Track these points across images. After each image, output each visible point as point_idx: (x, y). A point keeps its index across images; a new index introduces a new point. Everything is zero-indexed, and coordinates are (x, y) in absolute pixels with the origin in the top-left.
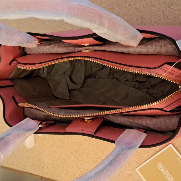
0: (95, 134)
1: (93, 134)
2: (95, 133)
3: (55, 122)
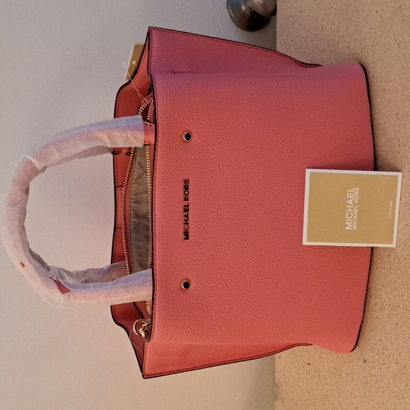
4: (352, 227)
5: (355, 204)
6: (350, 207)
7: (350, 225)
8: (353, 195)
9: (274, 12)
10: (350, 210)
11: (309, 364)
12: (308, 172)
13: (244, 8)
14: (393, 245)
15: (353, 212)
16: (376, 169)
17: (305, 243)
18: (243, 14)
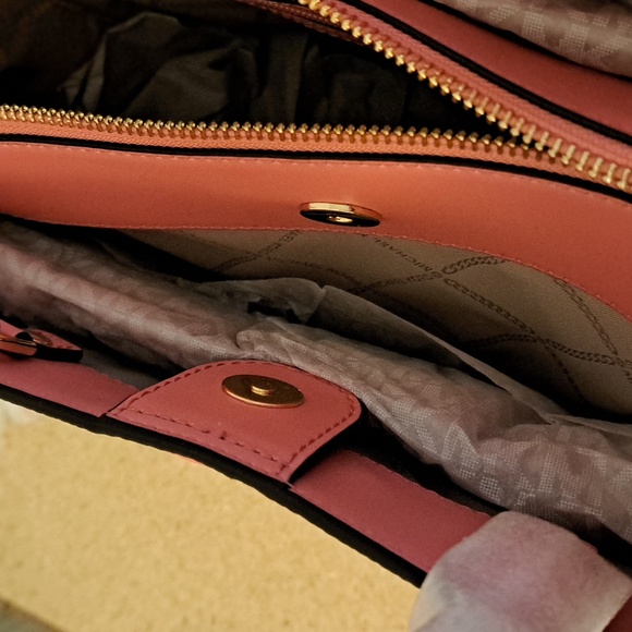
0: (295, 477)
1: (284, 477)
2: (297, 476)
3: (75, 348)
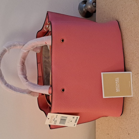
4: (118, 91)
5: (118, 83)
6: (117, 84)
7: (118, 90)
8: (117, 80)
9: (95, 12)
10: (117, 85)
11: (108, 134)
12: (102, 73)
13: (84, 10)
14: (132, 96)
15: (118, 86)
16: (125, 71)
17: (104, 97)
18: (84, 12)
